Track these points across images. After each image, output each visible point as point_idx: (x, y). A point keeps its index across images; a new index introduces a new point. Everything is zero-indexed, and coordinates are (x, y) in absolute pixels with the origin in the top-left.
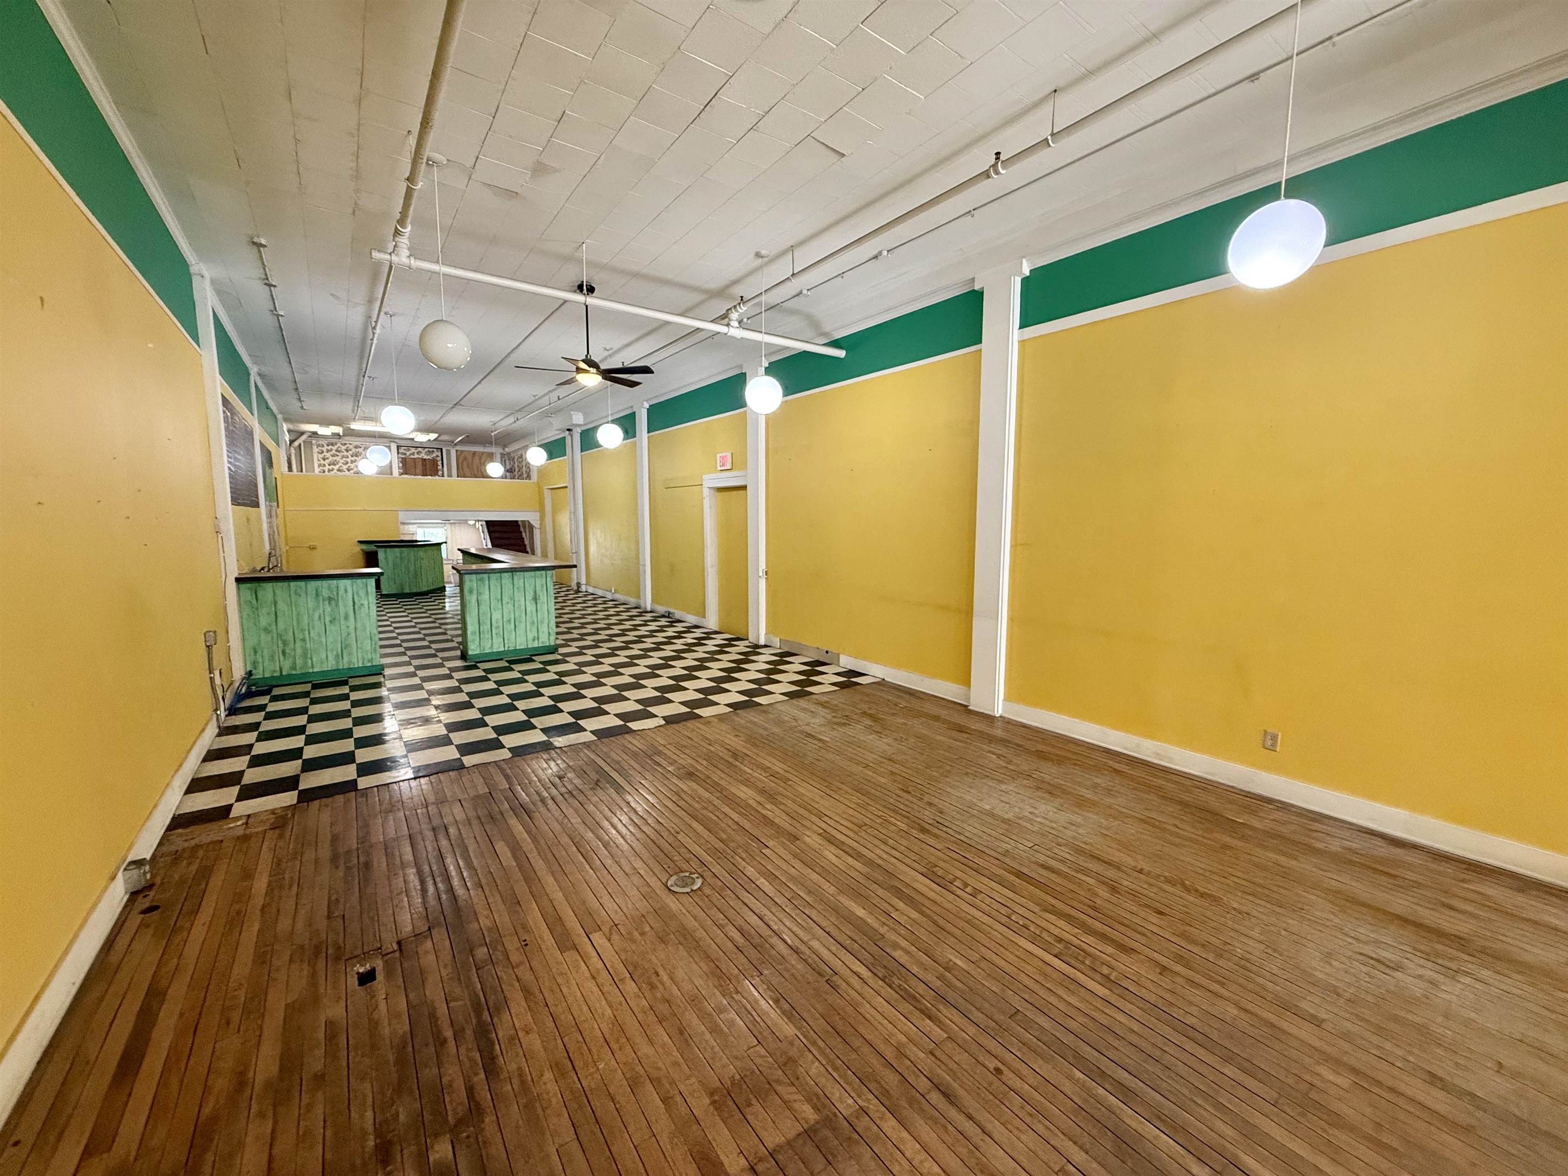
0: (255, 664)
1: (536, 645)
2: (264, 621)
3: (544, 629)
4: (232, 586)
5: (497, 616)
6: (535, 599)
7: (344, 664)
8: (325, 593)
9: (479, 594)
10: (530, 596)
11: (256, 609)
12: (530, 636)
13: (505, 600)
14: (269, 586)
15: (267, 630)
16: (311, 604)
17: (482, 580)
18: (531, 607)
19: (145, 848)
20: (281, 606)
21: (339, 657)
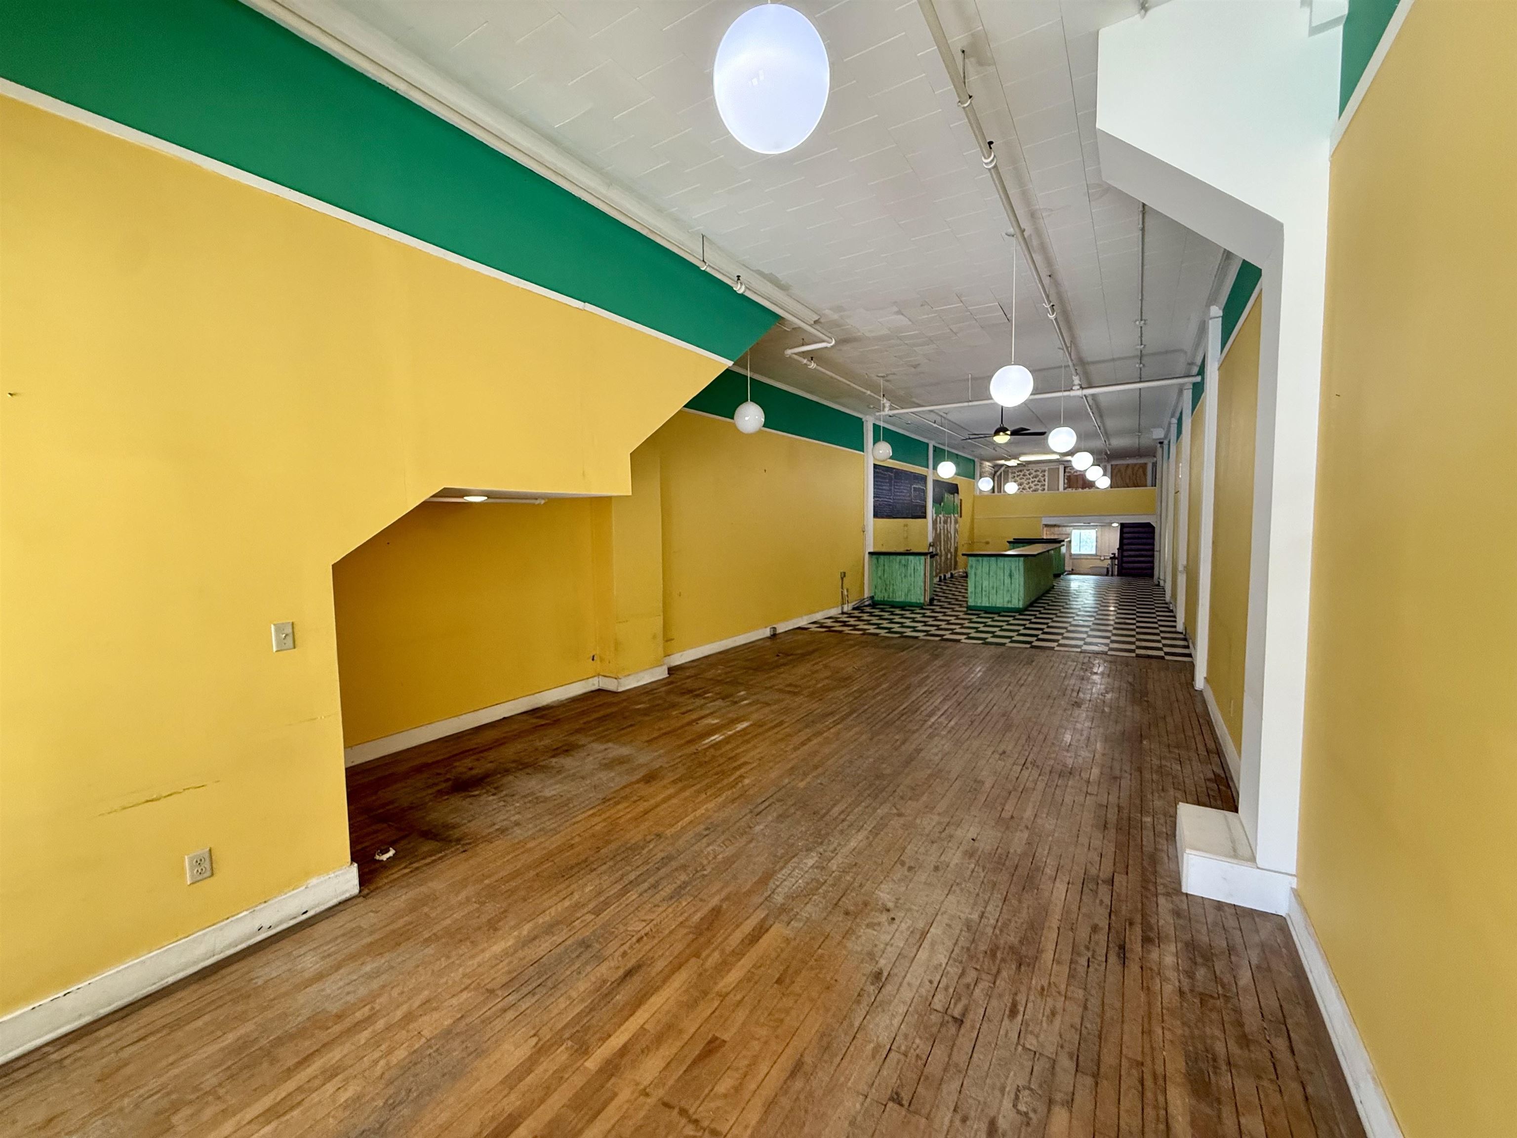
0: (875, 593)
1: (1010, 606)
2: (880, 573)
3: (1015, 596)
4: (867, 556)
5: (985, 583)
6: (1011, 576)
7: (908, 600)
8: (903, 562)
9: (976, 569)
10: (1007, 573)
11: (877, 568)
12: (1006, 599)
13: (991, 573)
14: (882, 557)
15: (880, 578)
16: (897, 567)
17: (978, 561)
18: (1007, 581)
19: (781, 628)
20: (886, 567)
21: (906, 595)
